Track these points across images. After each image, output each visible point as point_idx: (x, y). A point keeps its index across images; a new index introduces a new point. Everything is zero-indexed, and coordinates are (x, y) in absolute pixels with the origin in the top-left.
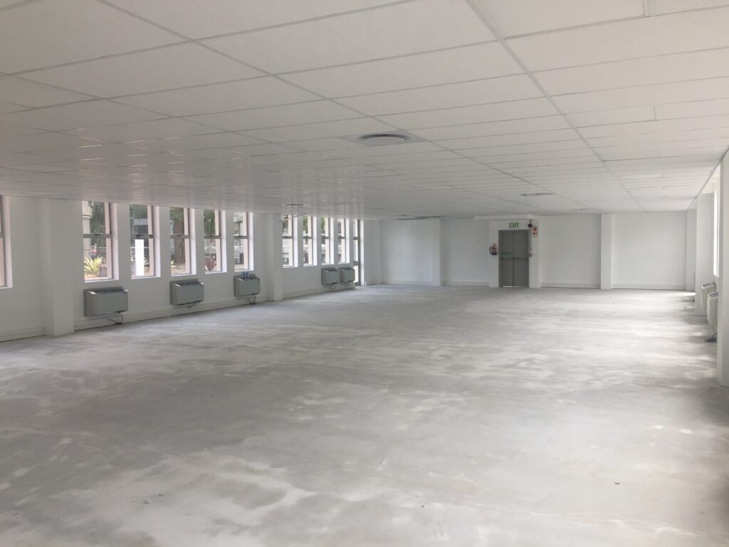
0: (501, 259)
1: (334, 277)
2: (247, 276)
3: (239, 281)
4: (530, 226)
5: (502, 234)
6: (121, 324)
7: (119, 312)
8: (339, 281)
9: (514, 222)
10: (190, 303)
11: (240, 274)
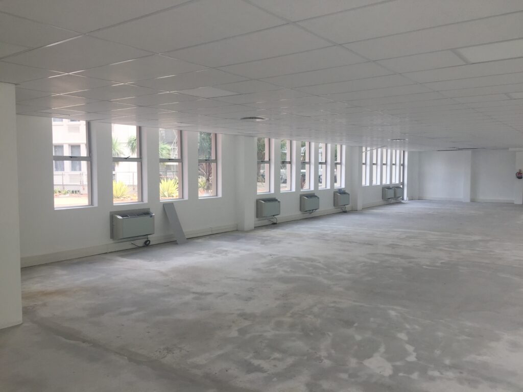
1: (390, 194)
2: (341, 192)
3: (337, 195)
6: (274, 224)
7: (274, 216)
8: (393, 196)
10: (310, 211)
11: (337, 190)
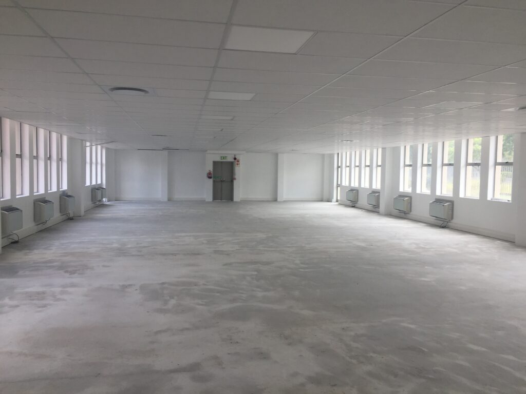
0: (214, 181)
1: (99, 195)
3: (65, 198)
4: (235, 159)
5: (215, 163)
6: (17, 242)
9: (224, 155)
11: (62, 193)
